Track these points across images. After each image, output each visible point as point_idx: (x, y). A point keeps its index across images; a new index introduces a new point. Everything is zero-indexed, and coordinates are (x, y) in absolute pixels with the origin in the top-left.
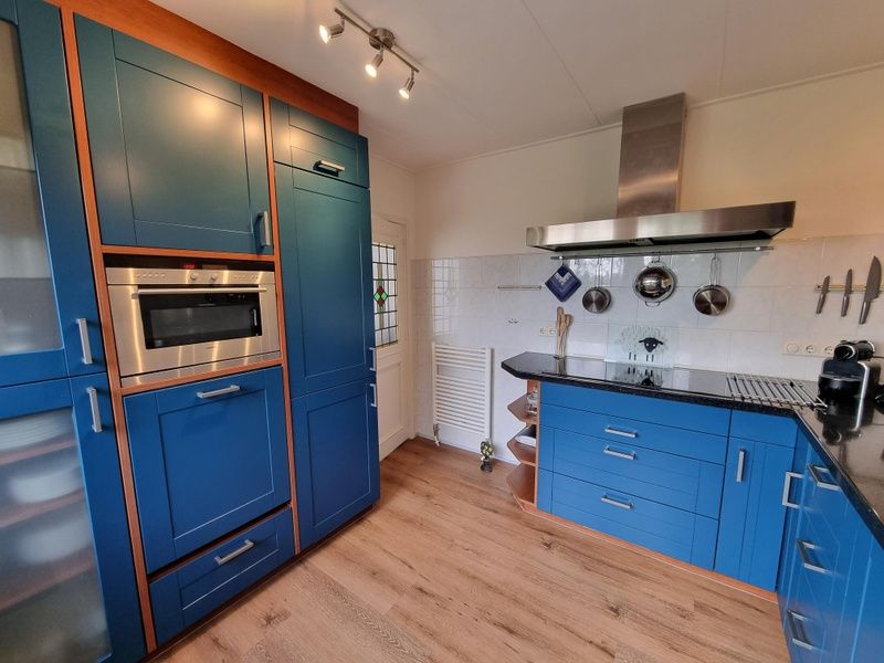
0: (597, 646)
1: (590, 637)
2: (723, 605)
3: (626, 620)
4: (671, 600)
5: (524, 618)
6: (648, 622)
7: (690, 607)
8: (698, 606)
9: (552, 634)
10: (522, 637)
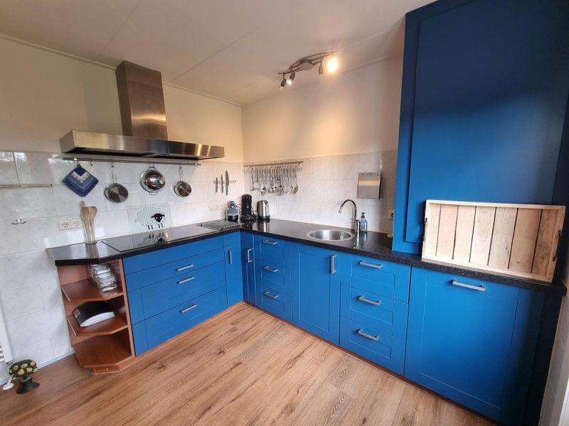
0: (234, 367)
1: (228, 369)
2: (236, 317)
3: (227, 350)
4: (227, 330)
5: (204, 398)
6: (233, 343)
7: (232, 326)
8: (233, 324)
9: (220, 385)
10: (215, 402)
